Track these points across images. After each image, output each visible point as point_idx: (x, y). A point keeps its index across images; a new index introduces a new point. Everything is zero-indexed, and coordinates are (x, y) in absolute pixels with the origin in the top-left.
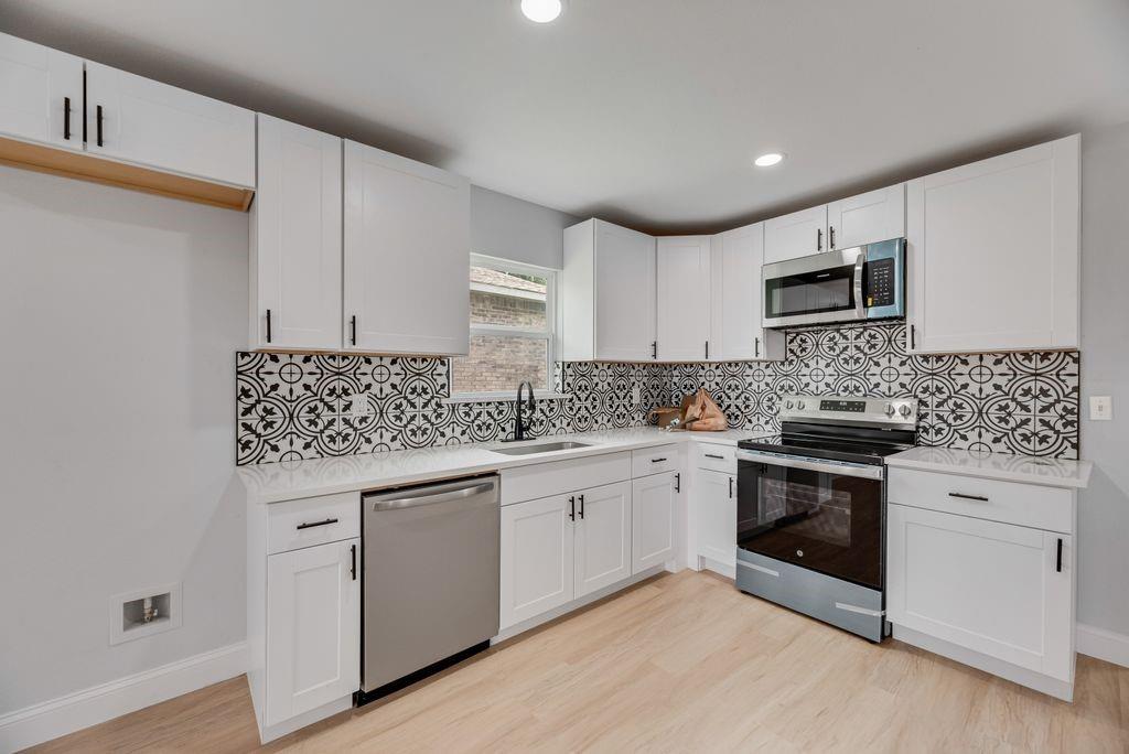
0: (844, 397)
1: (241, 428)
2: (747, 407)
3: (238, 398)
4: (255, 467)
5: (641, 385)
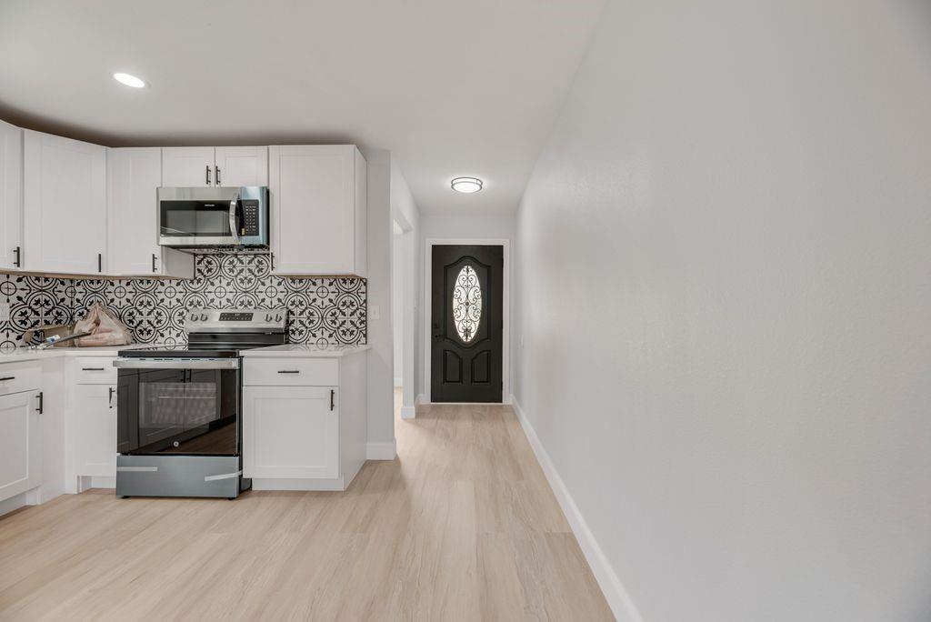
0: (241, 310)
2: (159, 322)
5: (14, 300)
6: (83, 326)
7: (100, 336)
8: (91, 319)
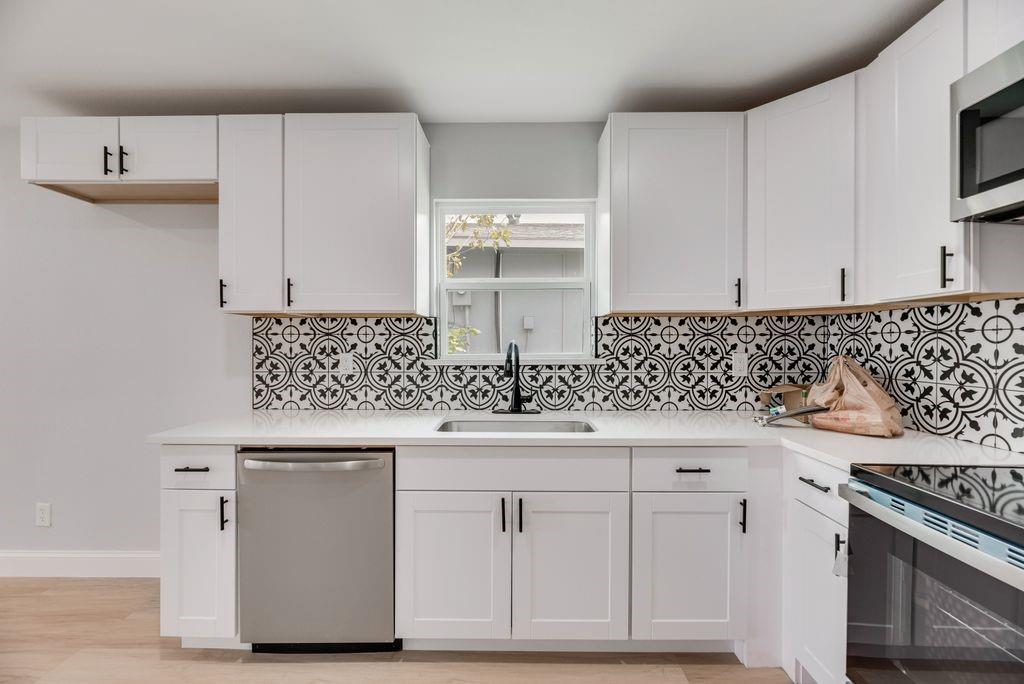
1: (256, 379)
2: (969, 395)
3: (254, 355)
4: (265, 411)
5: (752, 349)
6: (819, 395)
7: (841, 414)
8: (831, 384)
